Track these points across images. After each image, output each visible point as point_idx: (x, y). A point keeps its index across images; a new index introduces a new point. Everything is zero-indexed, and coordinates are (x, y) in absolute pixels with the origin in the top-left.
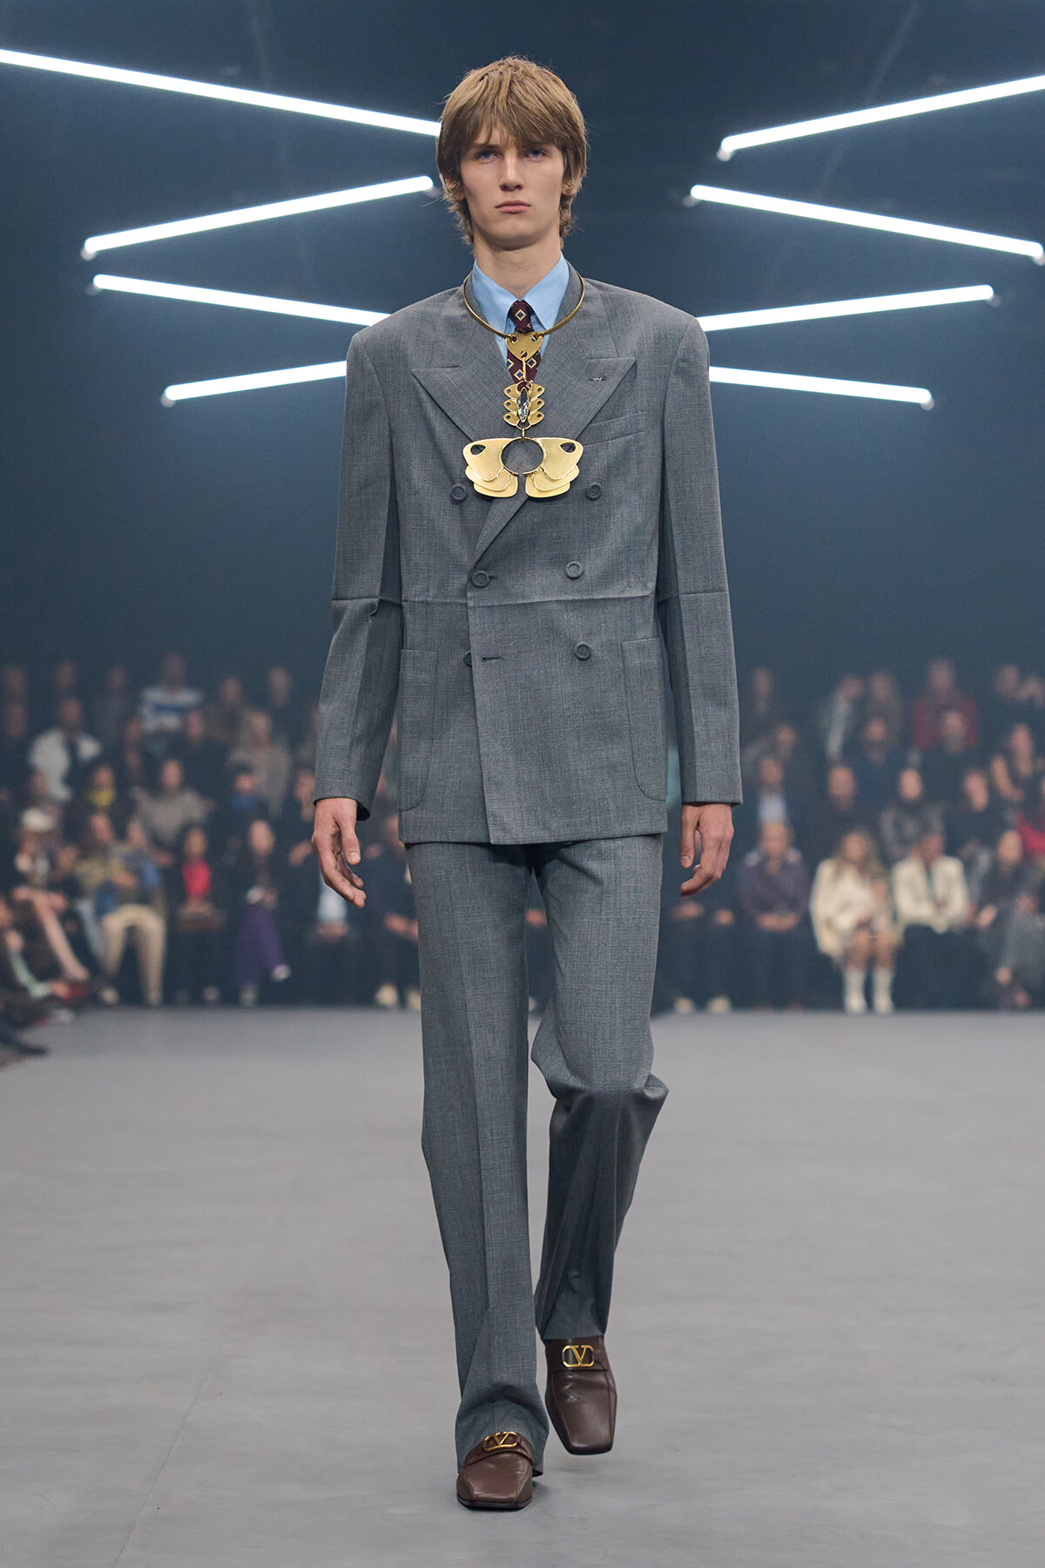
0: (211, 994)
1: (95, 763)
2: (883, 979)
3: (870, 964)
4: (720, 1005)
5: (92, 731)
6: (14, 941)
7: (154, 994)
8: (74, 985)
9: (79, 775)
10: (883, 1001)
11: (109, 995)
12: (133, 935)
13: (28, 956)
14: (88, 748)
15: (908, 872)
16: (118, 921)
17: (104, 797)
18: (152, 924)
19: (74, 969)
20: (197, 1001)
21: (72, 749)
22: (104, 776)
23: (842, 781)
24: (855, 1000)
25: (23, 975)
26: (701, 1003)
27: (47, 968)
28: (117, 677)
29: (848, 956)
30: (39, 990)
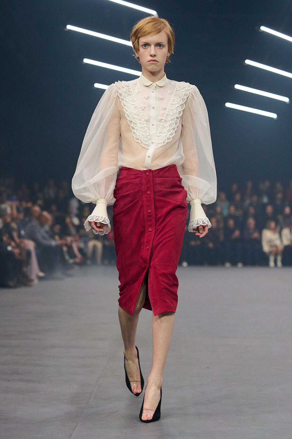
0: (113, 262)
1: (84, 205)
2: (279, 259)
3: (276, 255)
4: (240, 265)
6: (65, 249)
7: (99, 261)
10: (279, 264)
11: (89, 262)
12: (95, 248)
13: (68, 252)
15: (286, 232)
16: (91, 244)
17: (86, 213)
18: (99, 245)
19: (79, 256)
22: (87, 208)
23: (269, 209)
24: (272, 264)
25: (67, 257)
26: (234, 264)
27: (73, 256)
29: (270, 253)
30: (71, 261)
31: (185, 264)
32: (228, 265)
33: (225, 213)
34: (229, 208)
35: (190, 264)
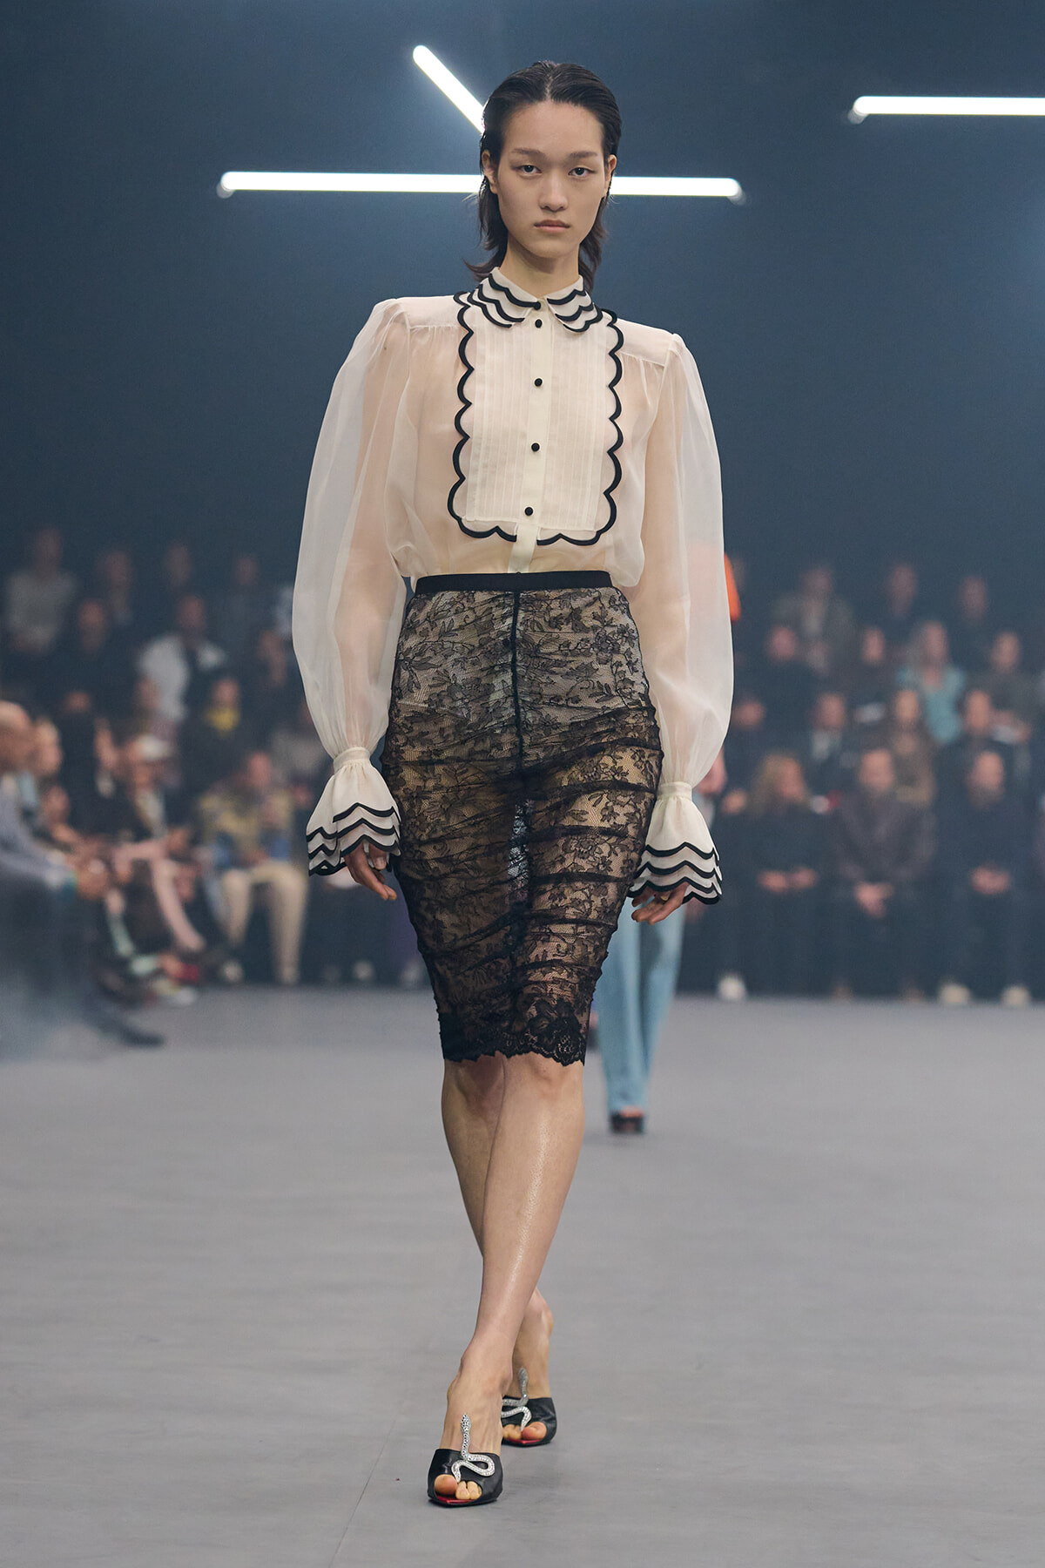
0: (363, 971)
1: (217, 674)
5: (214, 637)
6: (115, 903)
7: (289, 971)
8: (187, 958)
9: (198, 692)
11: (232, 971)
12: (262, 898)
13: (130, 920)
14: (210, 657)
16: (243, 879)
17: (225, 719)
18: (289, 882)
19: (188, 937)
20: (348, 980)
21: (191, 658)
22: (227, 691)
25: (124, 946)
26: (986, 990)
27: (154, 938)
28: (247, 569)
30: (143, 965)
31: (732, 987)
32: (954, 994)
33: (946, 728)
34: (960, 706)
35: (756, 987)
